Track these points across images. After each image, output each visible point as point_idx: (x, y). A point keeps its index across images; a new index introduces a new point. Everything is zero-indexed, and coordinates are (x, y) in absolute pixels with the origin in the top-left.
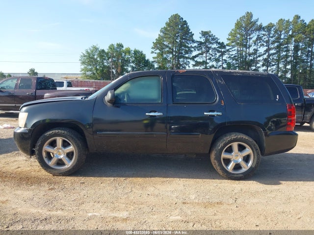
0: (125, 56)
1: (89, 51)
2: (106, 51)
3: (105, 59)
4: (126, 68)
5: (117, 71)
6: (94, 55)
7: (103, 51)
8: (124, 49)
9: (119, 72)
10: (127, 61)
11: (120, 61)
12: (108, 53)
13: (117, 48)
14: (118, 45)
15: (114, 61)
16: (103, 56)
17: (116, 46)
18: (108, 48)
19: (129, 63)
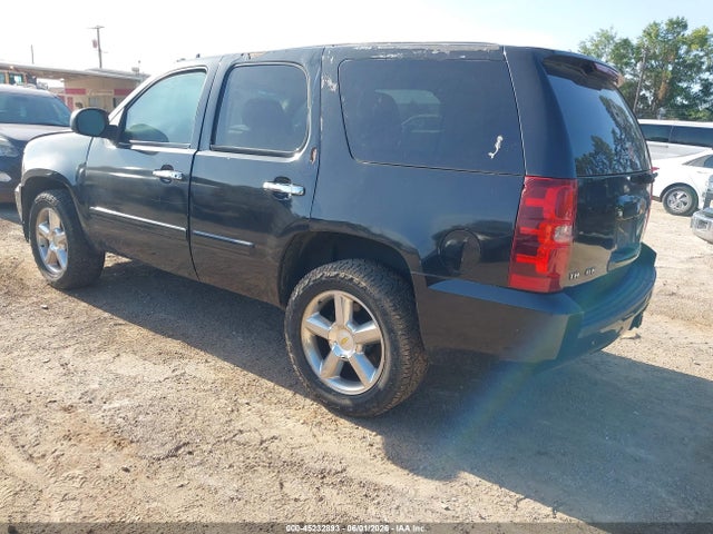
0: (688, 52)
1: (589, 45)
2: (635, 42)
3: (627, 64)
4: (684, 85)
5: (655, 95)
6: (599, 56)
7: (626, 43)
8: (688, 33)
9: (660, 97)
10: (691, 66)
11: (670, 68)
12: (638, 48)
13: (668, 31)
14: (671, 23)
15: (652, 69)
16: (624, 56)
17: (664, 27)
18: (641, 34)
19: (699, 70)
